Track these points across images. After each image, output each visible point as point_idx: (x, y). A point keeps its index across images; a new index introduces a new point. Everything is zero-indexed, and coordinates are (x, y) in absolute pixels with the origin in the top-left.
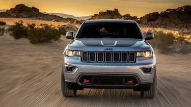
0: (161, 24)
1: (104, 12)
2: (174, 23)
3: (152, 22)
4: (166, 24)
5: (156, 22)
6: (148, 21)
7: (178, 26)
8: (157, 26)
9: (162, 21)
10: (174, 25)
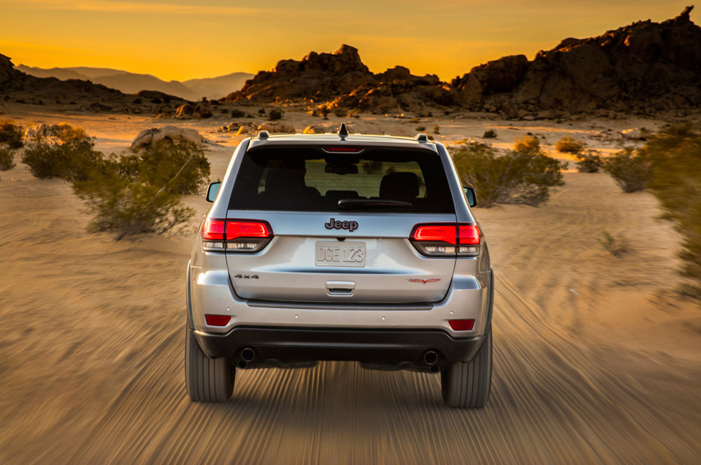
0: (539, 105)
1: (300, 59)
2: (593, 96)
3: (503, 97)
4: (558, 102)
5: (520, 97)
6: (486, 93)
7: (607, 107)
8: (522, 112)
9: (542, 90)
10: (593, 105)
